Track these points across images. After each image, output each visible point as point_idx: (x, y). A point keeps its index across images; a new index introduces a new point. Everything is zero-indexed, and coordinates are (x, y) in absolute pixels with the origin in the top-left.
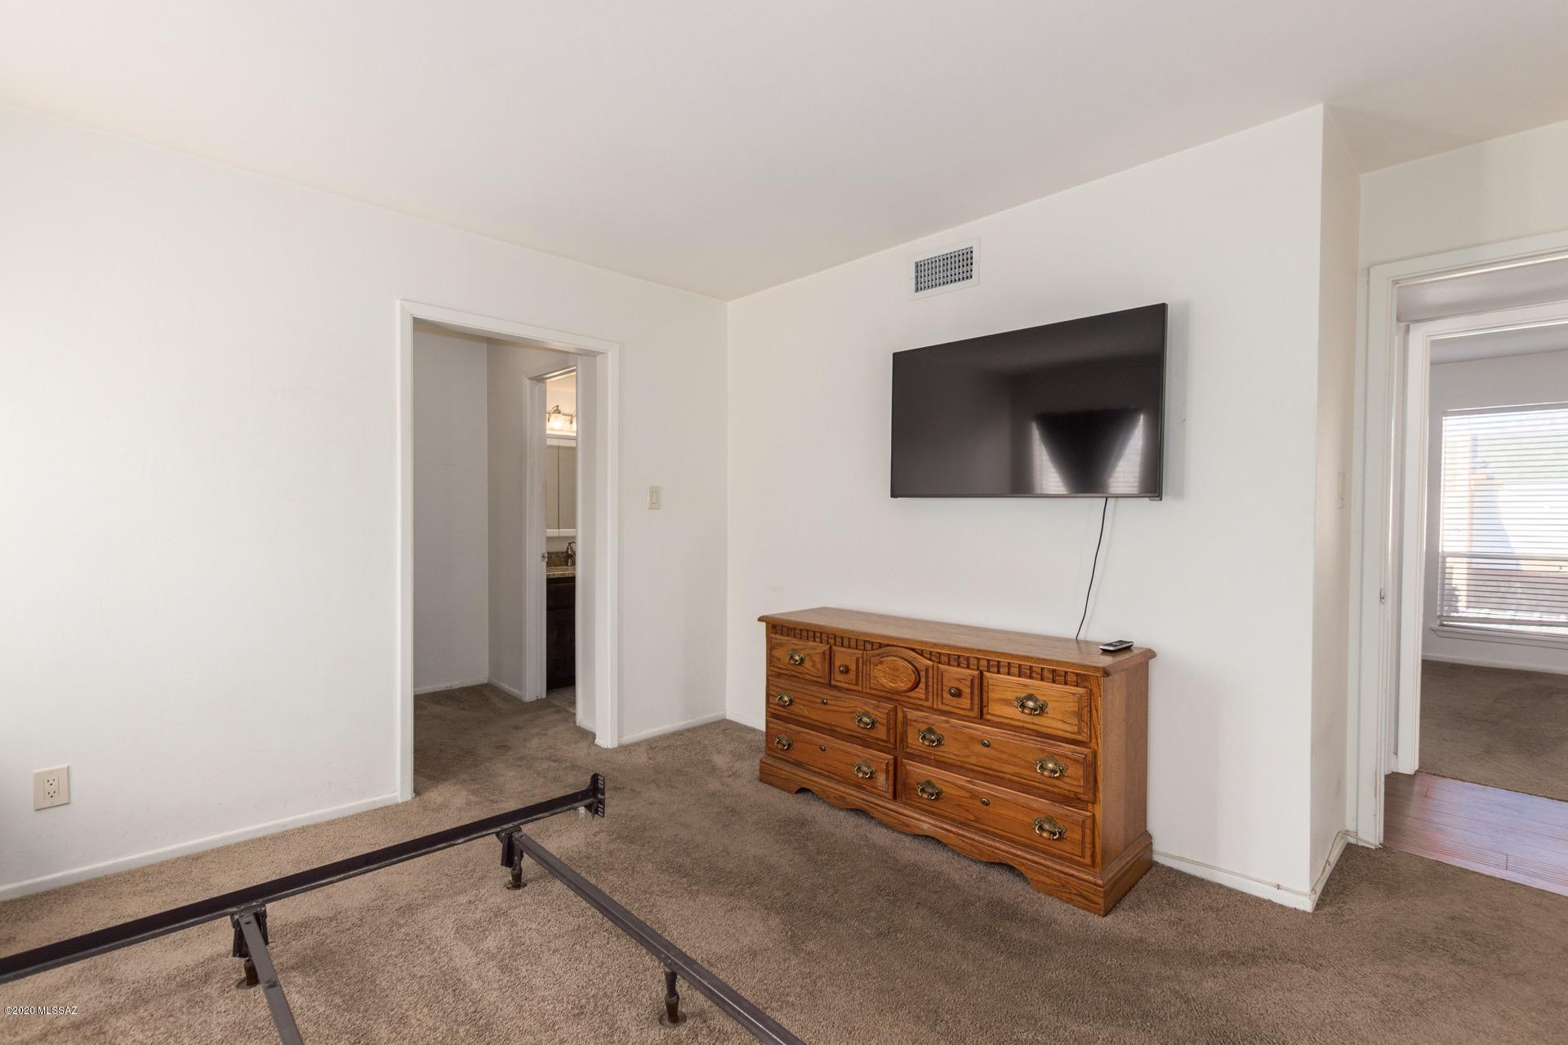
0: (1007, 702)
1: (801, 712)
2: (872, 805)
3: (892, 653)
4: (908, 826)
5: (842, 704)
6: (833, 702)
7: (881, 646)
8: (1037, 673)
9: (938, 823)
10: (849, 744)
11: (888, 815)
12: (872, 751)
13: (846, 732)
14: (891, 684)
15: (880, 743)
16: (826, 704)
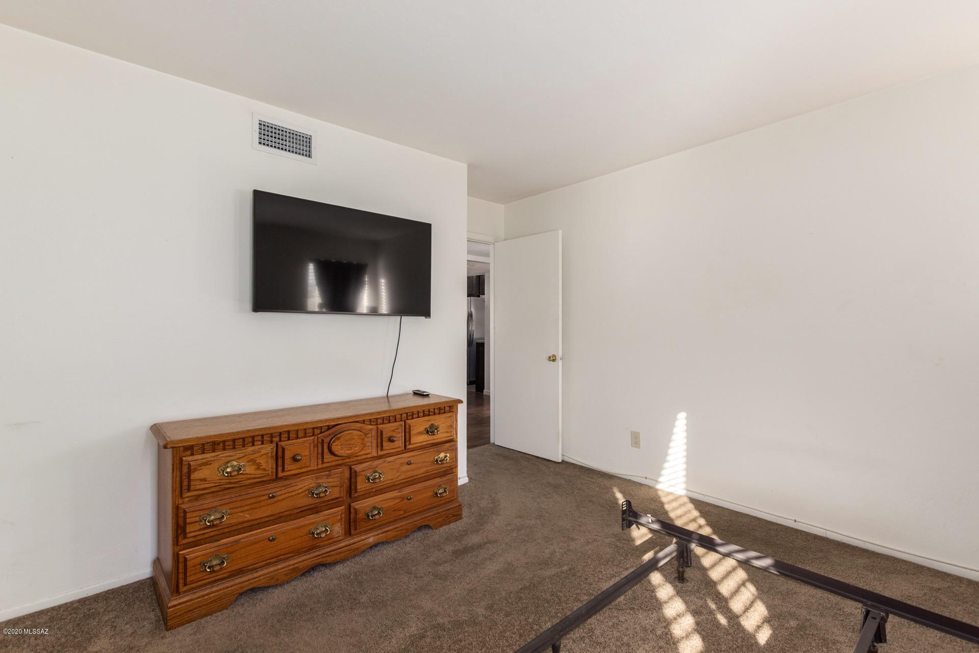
0: (420, 433)
1: (241, 520)
2: (325, 555)
3: (344, 429)
4: (358, 549)
5: (294, 488)
6: (279, 493)
7: (329, 428)
8: (432, 412)
9: (380, 531)
10: (302, 519)
11: (340, 553)
12: (325, 512)
13: (296, 511)
14: (348, 452)
15: (331, 502)
16: (273, 497)
